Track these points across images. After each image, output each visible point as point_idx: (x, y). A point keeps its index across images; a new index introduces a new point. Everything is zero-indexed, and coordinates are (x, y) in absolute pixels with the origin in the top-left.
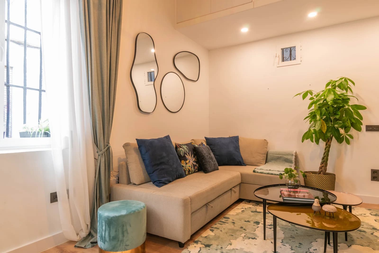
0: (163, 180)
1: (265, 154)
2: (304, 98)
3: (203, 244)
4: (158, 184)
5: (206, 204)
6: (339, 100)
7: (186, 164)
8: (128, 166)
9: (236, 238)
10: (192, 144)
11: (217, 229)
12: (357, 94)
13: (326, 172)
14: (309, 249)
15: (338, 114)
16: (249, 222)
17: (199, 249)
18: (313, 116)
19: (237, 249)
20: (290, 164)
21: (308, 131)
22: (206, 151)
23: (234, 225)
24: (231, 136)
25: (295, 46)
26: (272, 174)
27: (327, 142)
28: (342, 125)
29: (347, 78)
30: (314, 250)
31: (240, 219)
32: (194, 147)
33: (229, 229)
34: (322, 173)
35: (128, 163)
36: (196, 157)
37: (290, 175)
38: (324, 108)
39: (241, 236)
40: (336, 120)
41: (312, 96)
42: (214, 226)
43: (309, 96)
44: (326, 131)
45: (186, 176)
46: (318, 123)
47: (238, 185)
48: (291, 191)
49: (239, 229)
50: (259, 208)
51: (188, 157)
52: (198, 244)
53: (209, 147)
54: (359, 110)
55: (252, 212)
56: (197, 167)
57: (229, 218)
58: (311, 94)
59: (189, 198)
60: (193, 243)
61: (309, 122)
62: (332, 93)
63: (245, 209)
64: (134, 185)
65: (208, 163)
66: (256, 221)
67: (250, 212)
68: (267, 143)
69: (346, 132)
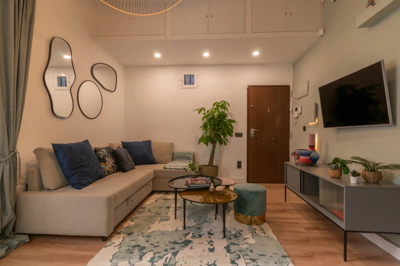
0: (84, 182)
1: (172, 154)
2: (199, 113)
3: (125, 234)
4: (78, 187)
5: (128, 198)
6: (221, 115)
7: (106, 165)
8: (40, 172)
9: (153, 223)
10: (111, 147)
11: (137, 219)
12: (231, 113)
13: (213, 165)
14: (206, 219)
15: (220, 125)
16: (162, 208)
17: (123, 239)
18: (205, 126)
19: (155, 231)
20: (190, 161)
21: (202, 137)
22: (124, 153)
23: (151, 213)
24: (145, 140)
25: (193, 74)
26: (178, 169)
27: (213, 144)
28: (223, 132)
29: (225, 101)
30: (209, 219)
31: (155, 207)
32: (113, 150)
33: (147, 217)
34: (210, 165)
35: (40, 168)
36: (114, 159)
37: (193, 168)
38: (212, 121)
39: (158, 220)
40: (219, 129)
41: (205, 111)
42: (134, 216)
43: (203, 112)
44: (214, 137)
45: (106, 177)
46: (209, 131)
47: (151, 180)
48: (193, 180)
49: (155, 215)
50: (168, 196)
51: (107, 160)
52: (121, 235)
53: (126, 150)
54: (231, 123)
55: (163, 200)
56: (116, 168)
57: (145, 208)
58: (204, 110)
59: (113, 195)
60: (116, 235)
61: (202, 130)
62: (217, 111)
63: (158, 198)
64: (48, 190)
65: (126, 163)
66: (168, 206)
67: (162, 200)
68: (174, 145)
69: (224, 137)
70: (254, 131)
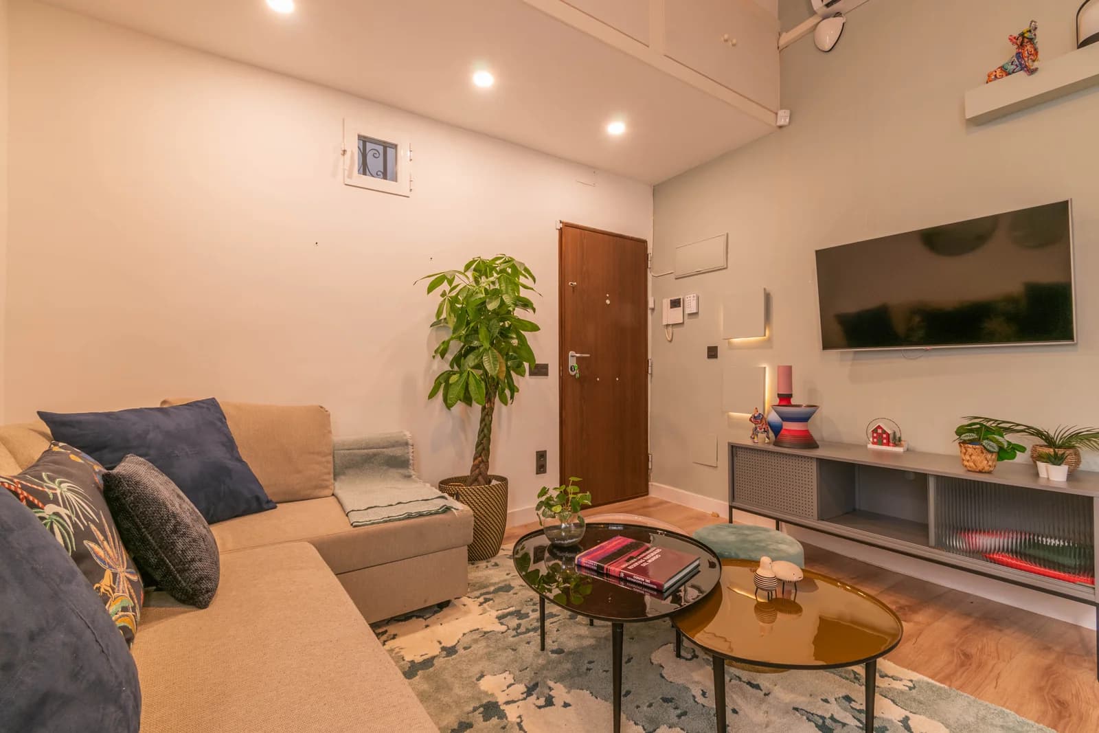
2: (429, 292)
13: (491, 475)
20: (402, 471)
25: (395, 142)
26: (421, 515)
34: (480, 477)
41: (450, 286)
51: (101, 553)
54: (524, 333)
58: (451, 282)
68: (328, 416)
70: (577, 358)
